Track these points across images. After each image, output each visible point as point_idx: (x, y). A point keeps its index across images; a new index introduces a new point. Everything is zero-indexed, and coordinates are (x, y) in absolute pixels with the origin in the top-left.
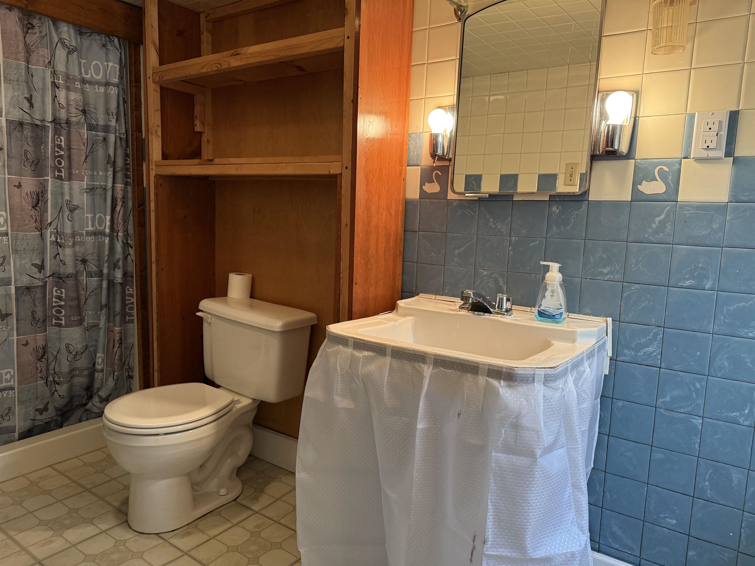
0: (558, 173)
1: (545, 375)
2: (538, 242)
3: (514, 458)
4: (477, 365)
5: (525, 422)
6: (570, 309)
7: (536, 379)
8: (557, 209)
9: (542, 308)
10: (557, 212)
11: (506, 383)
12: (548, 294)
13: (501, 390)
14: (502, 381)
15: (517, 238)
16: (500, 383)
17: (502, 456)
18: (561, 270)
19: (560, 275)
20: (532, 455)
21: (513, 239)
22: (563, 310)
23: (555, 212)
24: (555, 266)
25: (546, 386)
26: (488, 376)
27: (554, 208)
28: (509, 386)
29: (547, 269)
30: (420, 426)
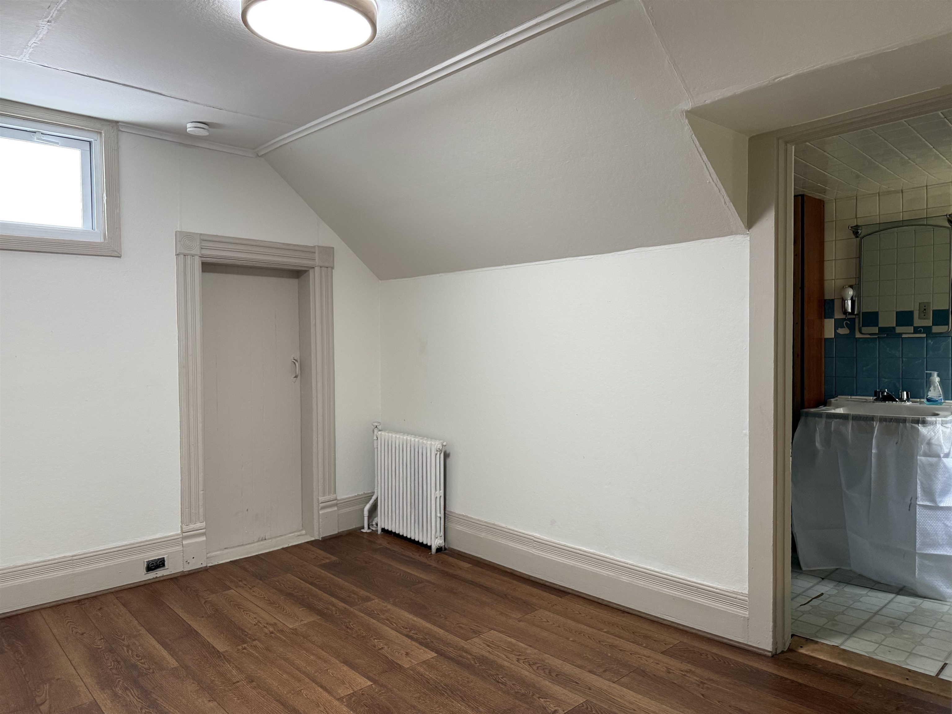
0: (913, 309)
1: (942, 420)
2: (921, 361)
3: (930, 459)
4: (905, 418)
5: (933, 441)
6: (946, 398)
7: (937, 422)
8: (932, 341)
9: (928, 397)
10: (932, 343)
11: (922, 425)
12: (932, 388)
13: (919, 428)
14: (920, 424)
15: (906, 359)
16: (919, 425)
17: (923, 458)
18: (938, 375)
19: (939, 378)
20: (938, 456)
21: (904, 359)
22: (942, 397)
23: (930, 343)
24: (935, 374)
25: (943, 426)
26: (911, 423)
27: (930, 341)
28: (924, 426)
29: (930, 375)
30: (874, 451)
